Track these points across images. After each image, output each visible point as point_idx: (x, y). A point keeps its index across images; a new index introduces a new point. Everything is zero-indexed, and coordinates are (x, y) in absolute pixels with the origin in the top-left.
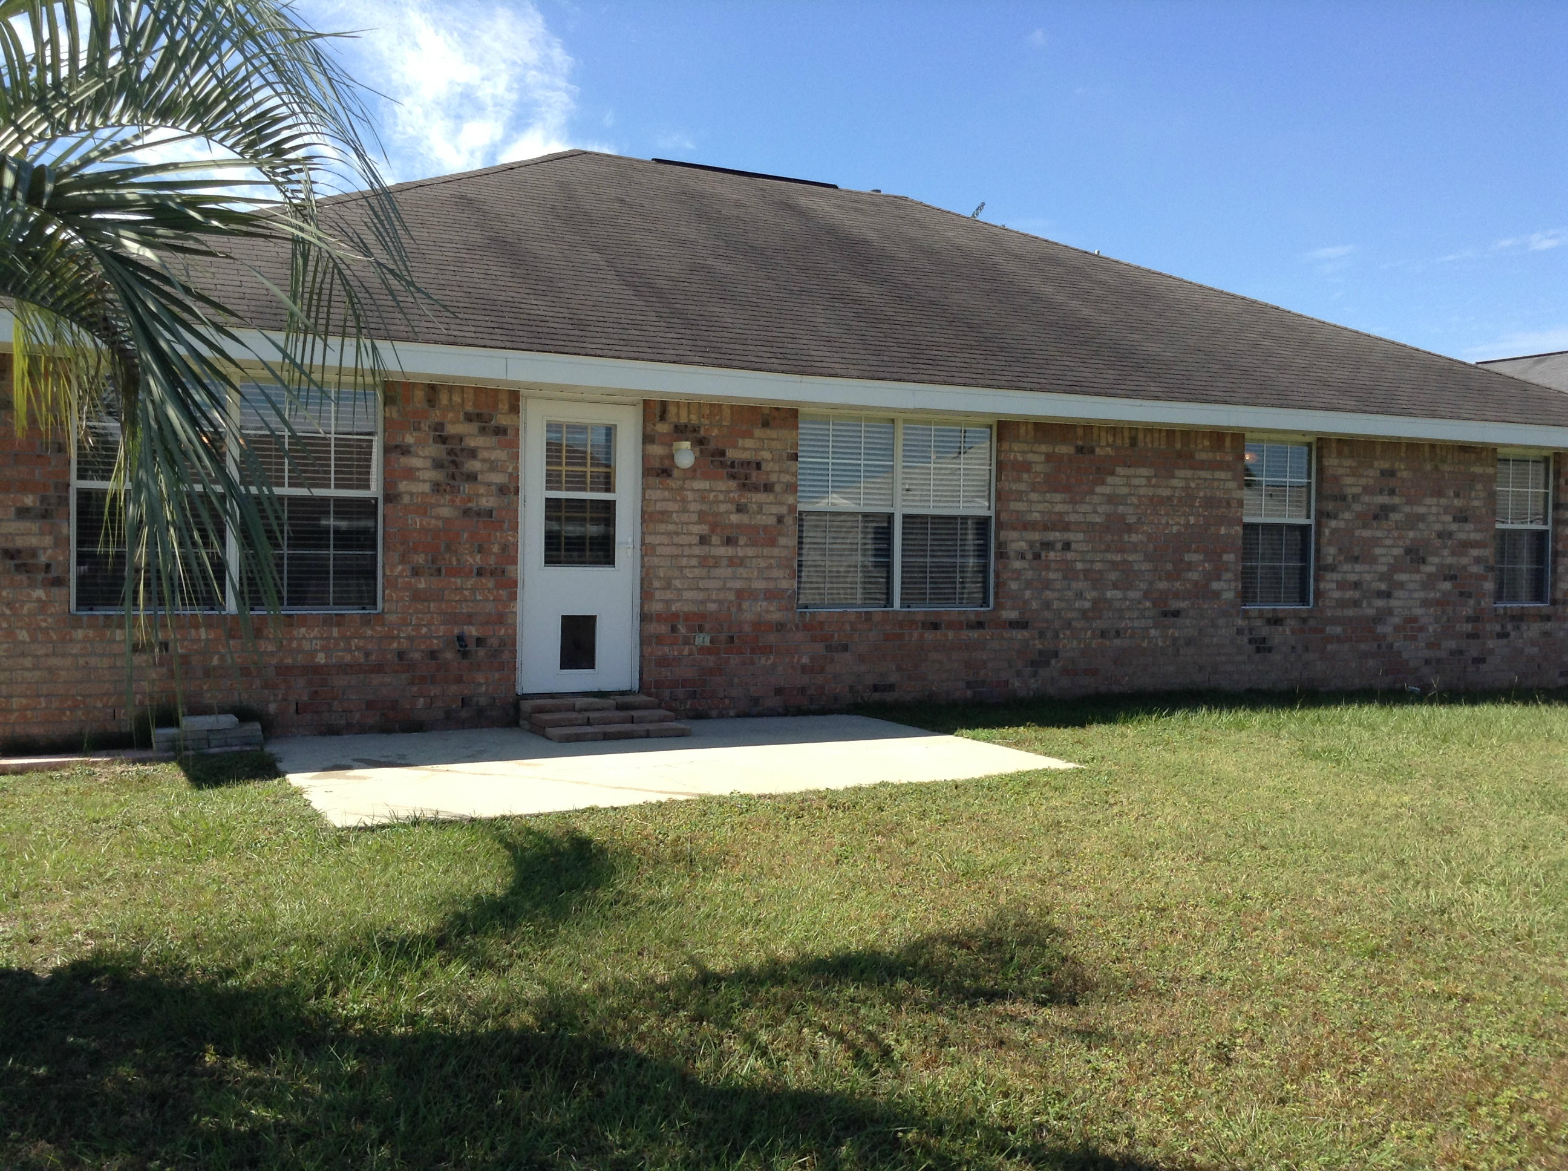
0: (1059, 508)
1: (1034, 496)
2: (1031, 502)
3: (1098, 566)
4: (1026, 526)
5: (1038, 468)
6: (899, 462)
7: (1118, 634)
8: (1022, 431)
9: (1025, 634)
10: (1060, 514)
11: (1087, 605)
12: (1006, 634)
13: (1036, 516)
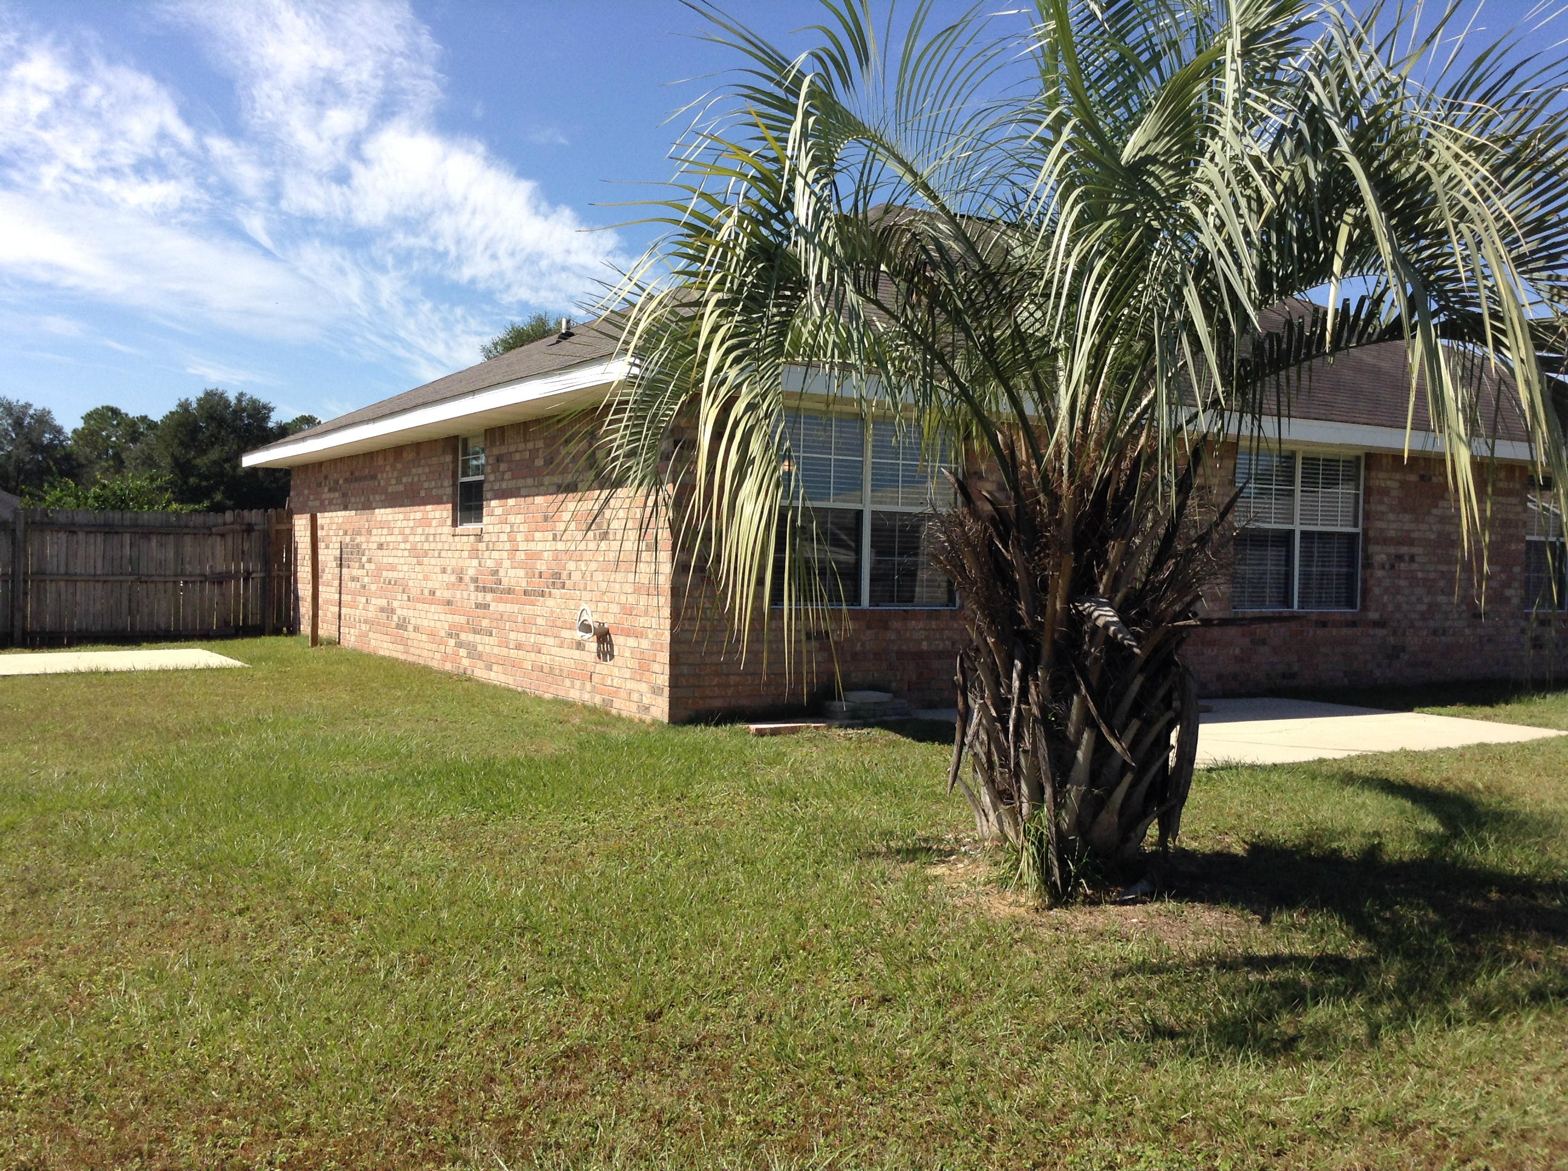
0: (1407, 527)
1: (1391, 516)
2: (1389, 521)
3: (1432, 576)
4: (1386, 541)
5: (1394, 493)
6: (1298, 487)
7: (1444, 633)
8: (1384, 461)
9: (1384, 632)
10: (1409, 531)
11: (1424, 608)
12: (1371, 631)
13: (1392, 533)
